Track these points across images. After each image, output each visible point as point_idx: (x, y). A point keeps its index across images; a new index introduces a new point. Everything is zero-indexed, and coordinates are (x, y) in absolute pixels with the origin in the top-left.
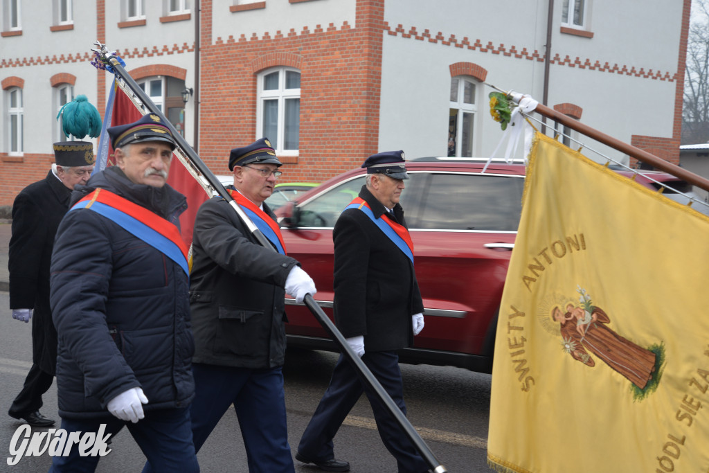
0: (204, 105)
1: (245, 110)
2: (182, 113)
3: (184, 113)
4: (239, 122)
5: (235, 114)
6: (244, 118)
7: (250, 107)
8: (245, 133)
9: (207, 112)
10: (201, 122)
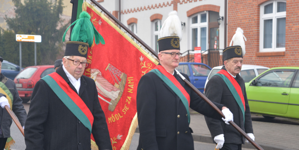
0: (230, 25)
1: (253, 27)
2: (218, 30)
3: (219, 30)
4: (249, 34)
5: (247, 29)
6: (253, 31)
7: (256, 24)
8: (253, 40)
9: (231, 29)
10: (228, 35)
